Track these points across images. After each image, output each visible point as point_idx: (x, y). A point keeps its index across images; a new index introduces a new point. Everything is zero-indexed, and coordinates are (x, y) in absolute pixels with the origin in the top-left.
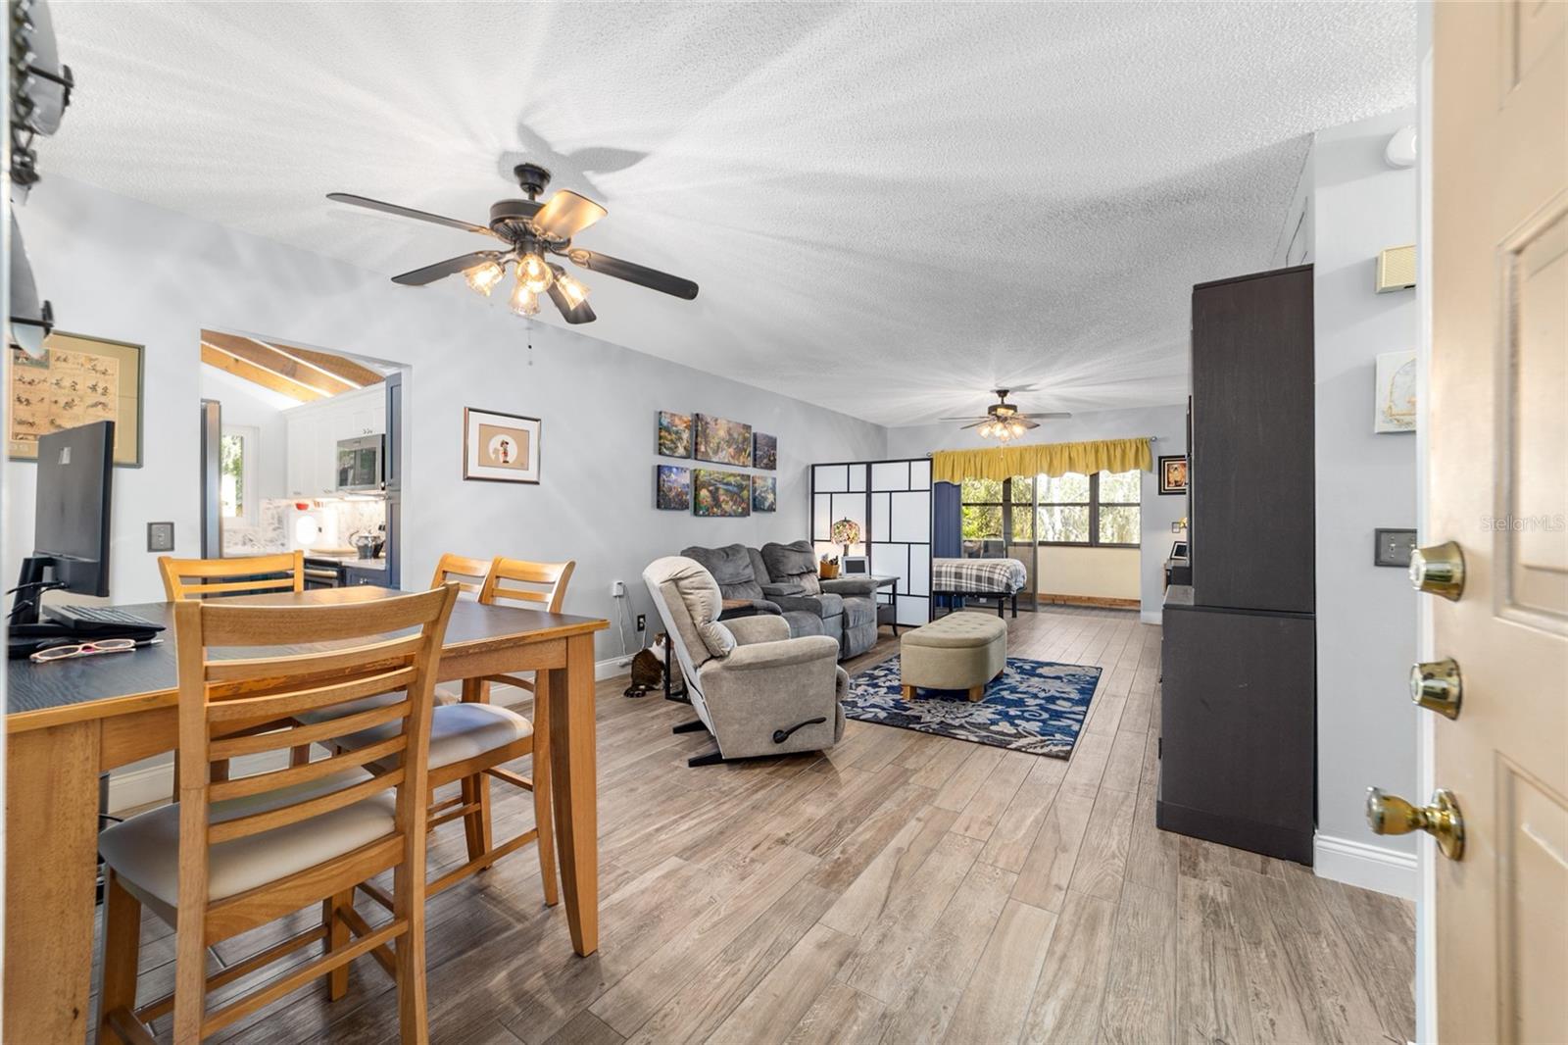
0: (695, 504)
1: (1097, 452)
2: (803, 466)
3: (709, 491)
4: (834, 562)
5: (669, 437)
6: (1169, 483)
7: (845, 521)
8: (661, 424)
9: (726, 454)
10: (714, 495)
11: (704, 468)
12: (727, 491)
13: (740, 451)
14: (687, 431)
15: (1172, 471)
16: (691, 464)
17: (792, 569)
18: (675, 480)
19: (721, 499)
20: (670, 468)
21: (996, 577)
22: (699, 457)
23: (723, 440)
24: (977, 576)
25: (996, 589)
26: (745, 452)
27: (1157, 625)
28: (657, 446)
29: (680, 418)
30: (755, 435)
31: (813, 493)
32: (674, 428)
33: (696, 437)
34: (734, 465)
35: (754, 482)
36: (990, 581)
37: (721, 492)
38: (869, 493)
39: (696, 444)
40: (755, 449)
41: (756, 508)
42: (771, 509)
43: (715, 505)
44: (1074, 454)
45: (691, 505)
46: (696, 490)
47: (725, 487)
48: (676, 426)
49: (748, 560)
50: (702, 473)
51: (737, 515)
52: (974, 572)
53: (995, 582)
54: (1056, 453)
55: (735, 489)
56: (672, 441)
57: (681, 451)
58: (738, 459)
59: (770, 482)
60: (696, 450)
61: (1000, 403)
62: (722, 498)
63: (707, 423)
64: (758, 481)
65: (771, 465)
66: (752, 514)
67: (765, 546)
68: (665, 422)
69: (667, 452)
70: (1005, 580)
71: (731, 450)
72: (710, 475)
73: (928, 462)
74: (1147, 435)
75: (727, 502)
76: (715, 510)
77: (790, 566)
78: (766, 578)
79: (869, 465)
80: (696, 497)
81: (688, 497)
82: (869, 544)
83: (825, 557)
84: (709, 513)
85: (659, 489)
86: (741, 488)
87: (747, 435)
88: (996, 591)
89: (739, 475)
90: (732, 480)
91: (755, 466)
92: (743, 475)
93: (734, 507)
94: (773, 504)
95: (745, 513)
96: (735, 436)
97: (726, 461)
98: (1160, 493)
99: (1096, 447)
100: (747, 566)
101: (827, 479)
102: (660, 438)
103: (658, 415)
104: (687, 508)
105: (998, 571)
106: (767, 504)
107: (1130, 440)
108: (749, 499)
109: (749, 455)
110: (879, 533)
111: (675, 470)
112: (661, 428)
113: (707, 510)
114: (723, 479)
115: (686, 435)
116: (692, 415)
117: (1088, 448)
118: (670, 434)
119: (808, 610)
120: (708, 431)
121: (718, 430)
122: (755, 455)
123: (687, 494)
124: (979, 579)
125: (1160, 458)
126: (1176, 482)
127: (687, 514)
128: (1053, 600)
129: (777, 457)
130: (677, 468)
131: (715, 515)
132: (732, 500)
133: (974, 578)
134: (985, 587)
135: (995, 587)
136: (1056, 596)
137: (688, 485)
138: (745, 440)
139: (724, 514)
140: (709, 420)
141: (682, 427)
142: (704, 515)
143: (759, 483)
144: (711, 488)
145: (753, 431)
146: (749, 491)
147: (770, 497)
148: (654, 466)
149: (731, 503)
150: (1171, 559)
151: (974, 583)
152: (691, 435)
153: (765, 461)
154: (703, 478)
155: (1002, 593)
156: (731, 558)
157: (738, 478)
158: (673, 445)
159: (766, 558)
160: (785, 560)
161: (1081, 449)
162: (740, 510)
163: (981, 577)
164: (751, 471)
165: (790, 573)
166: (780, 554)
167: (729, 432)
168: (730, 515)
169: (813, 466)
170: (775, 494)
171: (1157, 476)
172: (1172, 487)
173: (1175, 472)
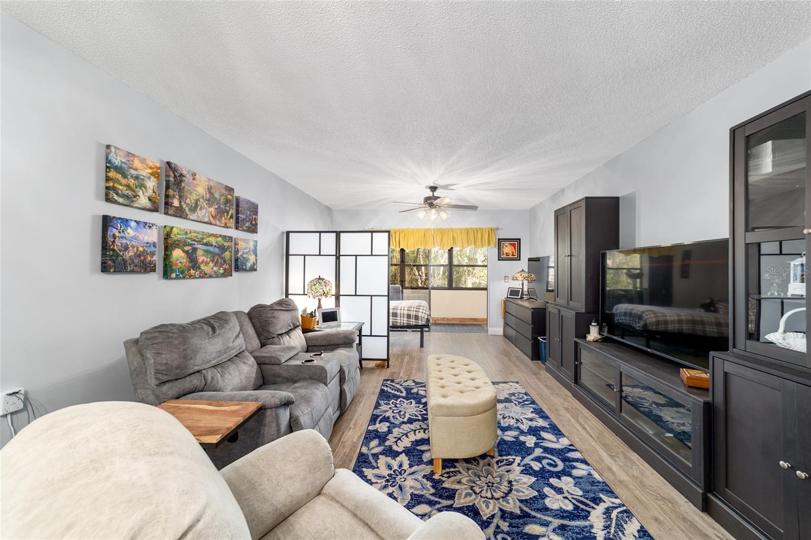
0: (165, 266)
2: (279, 233)
3: (184, 251)
4: (312, 315)
5: (124, 181)
6: (503, 254)
7: (320, 278)
8: (108, 161)
9: (206, 212)
10: (191, 256)
11: (179, 225)
12: (207, 251)
13: (221, 213)
14: (152, 178)
15: (504, 247)
16: (160, 219)
17: (281, 328)
18: (135, 238)
19: (200, 261)
20: (125, 222)
21: (420, 314)
22: (170, 212)
23: (203, 198)
24: (408, 314)
25: (420, 323)
26: (228, 213)
27: (500, 336)
28: (103, 191)
29: (143, 161)
30: (238, 199)
31: (288, 255)
32: (132, 172)
33: (167, 188)
34: (216, 225)
35: (236, 244)
37: (200, 253)
38: (338, 257)
39: (167, 196)
40: (237, 212)
41: (237, 269)
42: (253, 269)
43: (193, 267)
44: (455, 235)
45: (160, 267)
46: (166, 248)
47: (205, 248)
48: (136, 170)
49: (238, 329)
50: (175, 231)
51: (217, 276)
52: (406, 312)
53: (420, 318)
55: (217, 250)
56: (128, 187)
57: (143, 201)
58: (220, 220)
59: (251, 244)
60: (166, 203)
61: (431, 195)
62: (201, 259)
63: (181, 175)
64: (240, 243)
65: (253, 229)
66: (234, 273)
67: (252, 309)
68: (117, 160)
69: (121, 200)
70: (426, 317)
71: (212, 210)
72: (186, 233)
73: (387, 234)
74: (494, 226)
75: (207, 263)
76: (192, 271)
77: (279, 326)
78: (256, 342)
79: (338, 234)
80: (167, 257)
81: (155, 258)
82: (338, 297)
83: (305, 311)
84: (184, 275)
85: (105, 246)
86: (223, 249)
87: (229, 197)
88: (420, 324)
89: (220, 236)
90: (212, 240)
91: (237, 228)
92: (225, 236)
93: (215, 269)
94: (254, 264)
95: (227, 274)
96: (217, 195)
97: (206, 220)
98: (499, 260)
100: (237, 336)
101: (298, 244)
102: (108, 179)
103: (104, 150)
104: (153, 270)
105: (421, 311)
106: (249, 265)
107: (485, 229)
108: (231, 260)
109: (232, 217)
110: (347, 287)
111: (133, 224)
112: (109, 166)
113: (182, 272)
114: (203, 239)
115: (151, 184)
116: (161, 161)
117: (463, 231)
118: (125, 176)
119: (311, 378)
120: (183, 185)
121: (196, 185)
122: (237, 218)
123: (152, 254)
124: (409, 316)
126: (507, 253)
127: (153, 280)
129: (258, 222)
130: (138, 222)
131: (191, 277)
132: (213, 261)
133: (405, 316)
134: (413, 322)
135: (420, 322)
137: (154, 245)
138: (227, 201)
139: (204, 276)
140: (184, 173)
141: (145, 172)
142: (177, 278)
143: (241, 245)
144: (186, 248)
145: (236, 194)
146: (231, 252)
147: (252, 258)
148: (94, 217)
149: (211, 264)
150: (507, 297)
151: (406, 319)
152: (159, 185)
153: (247, 224)
154: (175, 236)
155: (424, 325)
156: (218, 332)
157: (220, 239)
158: (130, 193)
159: (255, 320)
160: (275, 321)
161: (459, 232)
162: (221, 271)
163: (410, 315)
164: (232, 233)
165: (280, 333)
166: (270, 315)
167: (210, 190)
168: (211, 277)
169: (288, 233)
170: (256, 256)
171: (497, 250)
172: (505, 256)
173: (506, 248)
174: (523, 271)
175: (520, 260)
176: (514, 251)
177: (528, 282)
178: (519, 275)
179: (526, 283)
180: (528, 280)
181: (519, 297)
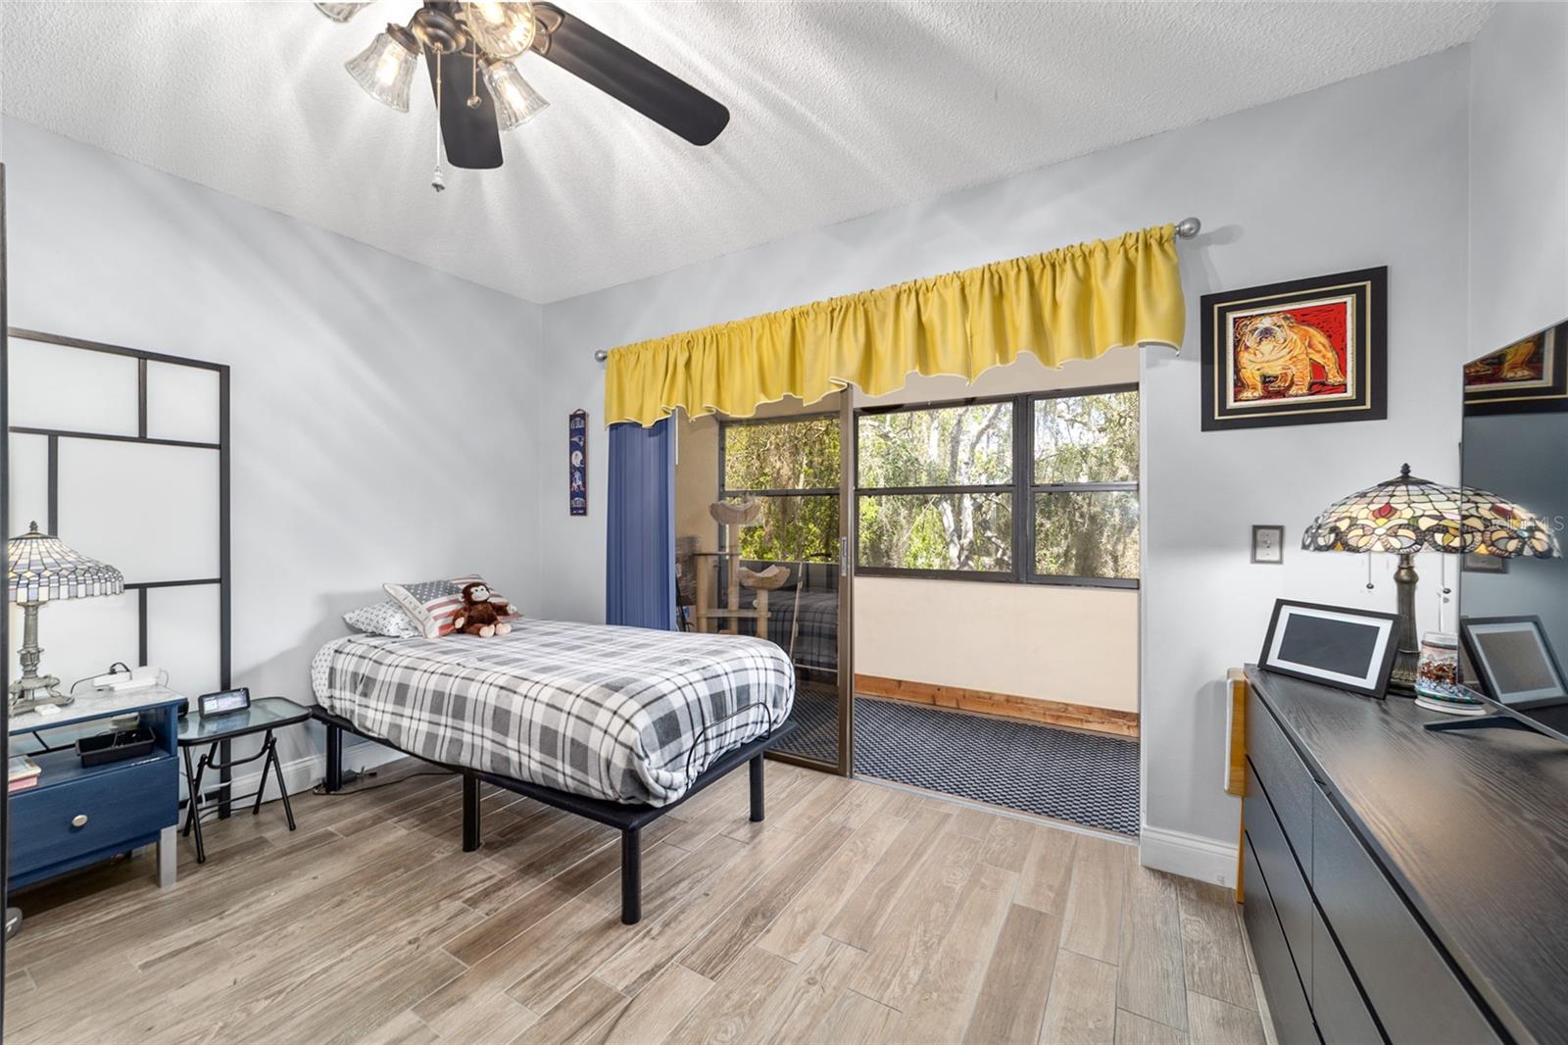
1: (999, 298)
6: (1240, 385)
15: (1250, 341)
36: (580, 754)
44: (930, 315)
54: (883, 320)
74: (1164, 219)
98: (1209, 424)
99: (996, 284)
107: (1104, 245)
117: (973, 291)
125: (1207, 302)
126: (1266, 380)
128: (933, 698)
136: (939, 689)
150: (1264, 668)
161: (952, 294)
171: (1196, 367)
172: (1252, 398)
173: (1267, 346)
174: (1406, 478)
175: (1379, 411)
176: (1327, 358)
177: (1464, 568)
178: (1362, 512)
179: (1436, 571)
180: (1462, 550)
181: (1370, 682)
